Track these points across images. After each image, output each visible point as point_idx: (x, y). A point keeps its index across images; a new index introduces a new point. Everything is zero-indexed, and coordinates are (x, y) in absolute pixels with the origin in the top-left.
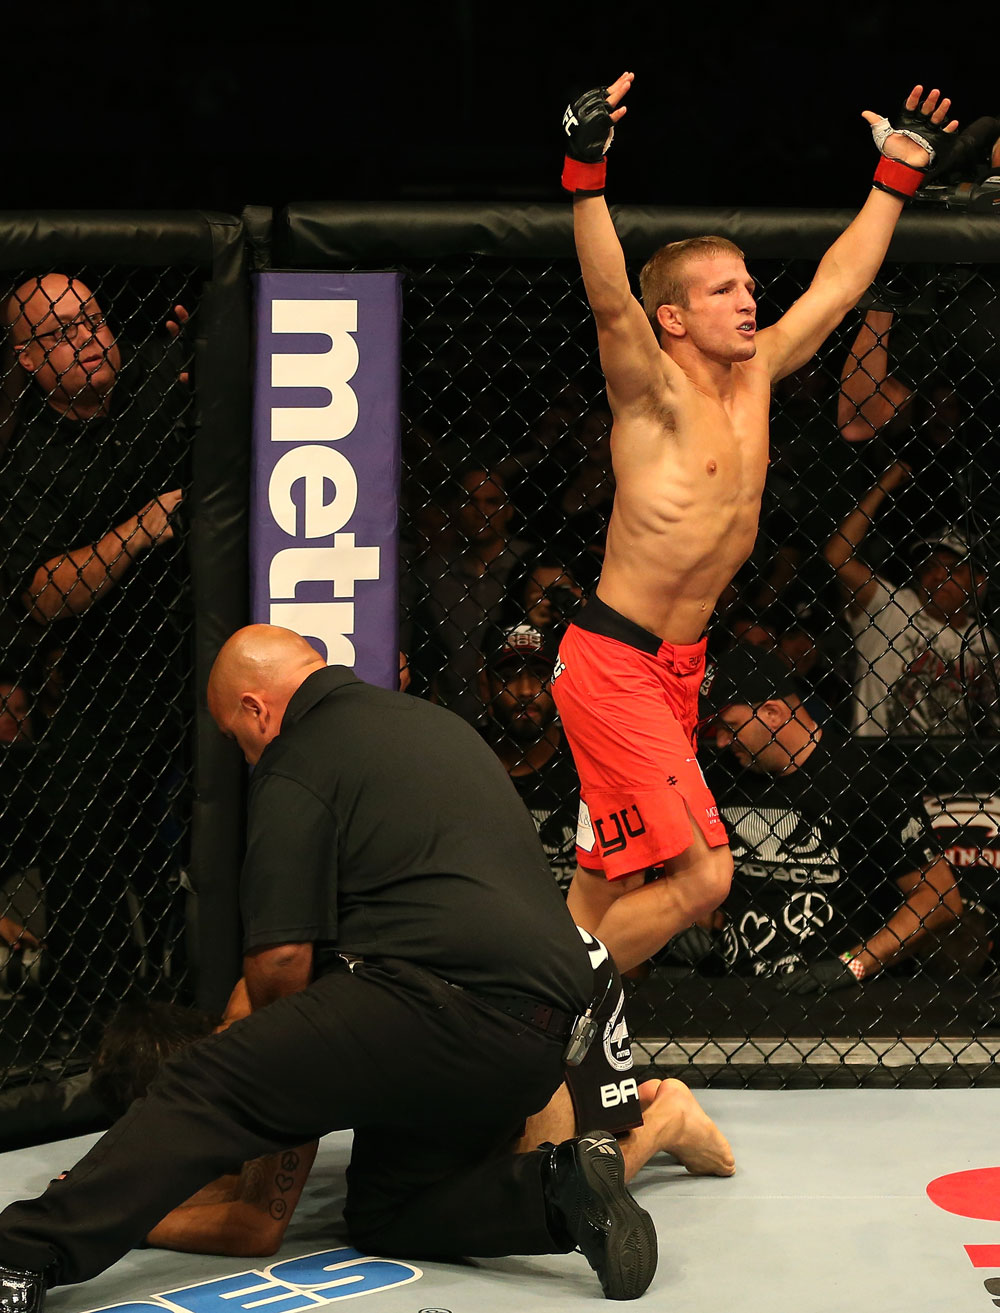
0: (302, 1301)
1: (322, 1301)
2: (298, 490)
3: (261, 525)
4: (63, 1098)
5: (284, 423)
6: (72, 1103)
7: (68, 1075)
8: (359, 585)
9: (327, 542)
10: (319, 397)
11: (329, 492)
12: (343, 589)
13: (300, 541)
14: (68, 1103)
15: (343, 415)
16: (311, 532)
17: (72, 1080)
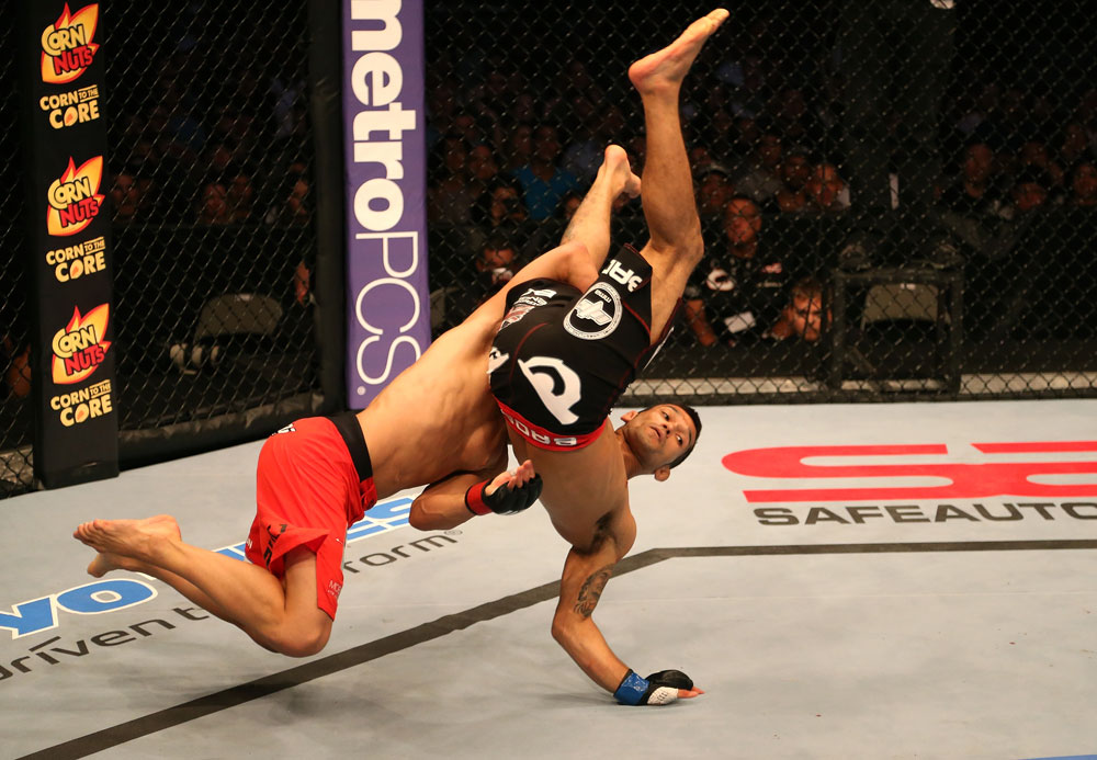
0: (379, 528)
1: (391, 528)
2: (369, 79)
3: (349, 99)
4: (245, 422)
5: (359, 40)
6: (252, 424)
7: (248, 408)
8: (405, 132)
9: (386, 108)
10: (378, 25)
11: (386, 80)
12: (396, 134)
13: (370, 107)
14: (248, 424)
15: (393, 35)
16: (376, 103)
17: (251, 411)
